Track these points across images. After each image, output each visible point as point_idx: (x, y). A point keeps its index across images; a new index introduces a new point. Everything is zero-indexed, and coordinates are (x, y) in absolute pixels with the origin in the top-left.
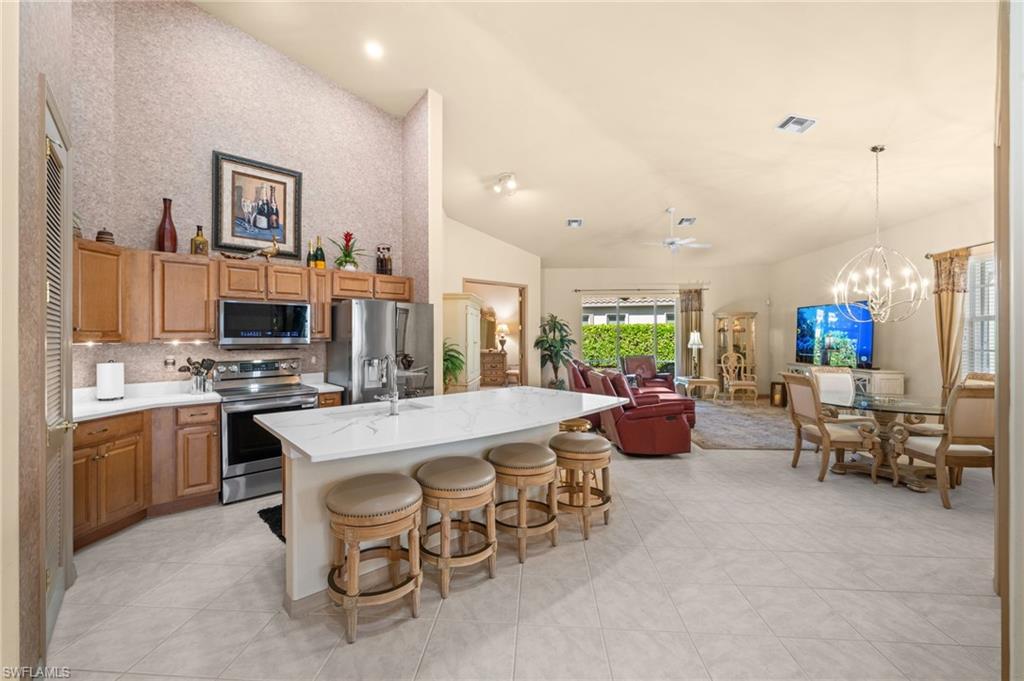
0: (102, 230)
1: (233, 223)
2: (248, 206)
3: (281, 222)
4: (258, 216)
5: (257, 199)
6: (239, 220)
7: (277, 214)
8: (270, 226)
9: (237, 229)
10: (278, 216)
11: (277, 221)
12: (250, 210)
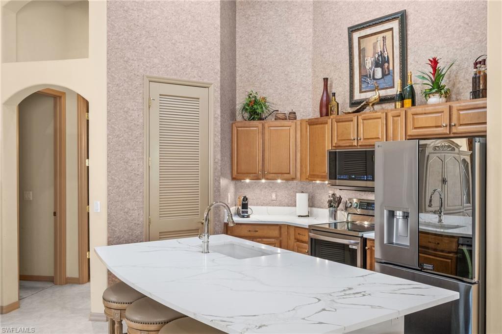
0: (291, 111)
1: (361, 82)
2: (369, 62)
3: (391, 68)
4: (376, 69)
5: (375, 53)
6: (363, 77)
7: (388, 62)
8: (384, 75)
9: (363, 86)
10: (389, 64)
11: (388, 68)
12: (370, 66)
